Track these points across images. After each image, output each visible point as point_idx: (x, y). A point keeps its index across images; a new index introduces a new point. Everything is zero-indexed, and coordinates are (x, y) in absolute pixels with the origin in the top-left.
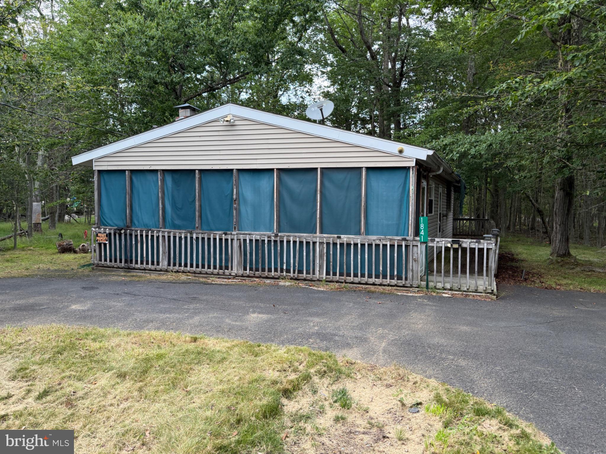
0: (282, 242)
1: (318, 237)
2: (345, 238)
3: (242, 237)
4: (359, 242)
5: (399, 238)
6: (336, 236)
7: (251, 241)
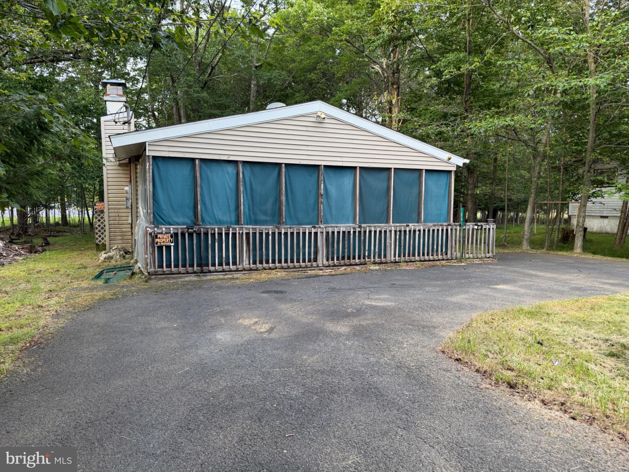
0: (365, 232)
1: (392, 226)
2: (412, 226)
3: (330, 230)
4: (422, 228)
5: (446, 224)
6: (405, 224)
7: (339, 232)
